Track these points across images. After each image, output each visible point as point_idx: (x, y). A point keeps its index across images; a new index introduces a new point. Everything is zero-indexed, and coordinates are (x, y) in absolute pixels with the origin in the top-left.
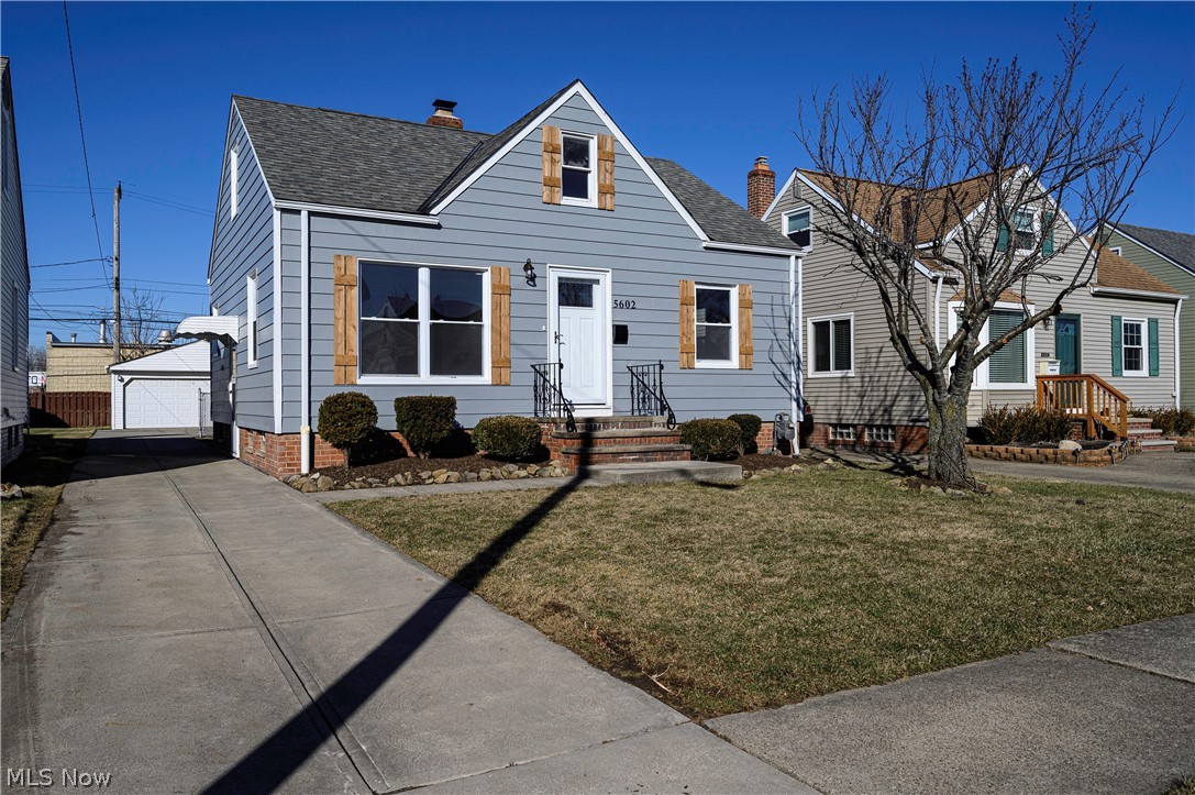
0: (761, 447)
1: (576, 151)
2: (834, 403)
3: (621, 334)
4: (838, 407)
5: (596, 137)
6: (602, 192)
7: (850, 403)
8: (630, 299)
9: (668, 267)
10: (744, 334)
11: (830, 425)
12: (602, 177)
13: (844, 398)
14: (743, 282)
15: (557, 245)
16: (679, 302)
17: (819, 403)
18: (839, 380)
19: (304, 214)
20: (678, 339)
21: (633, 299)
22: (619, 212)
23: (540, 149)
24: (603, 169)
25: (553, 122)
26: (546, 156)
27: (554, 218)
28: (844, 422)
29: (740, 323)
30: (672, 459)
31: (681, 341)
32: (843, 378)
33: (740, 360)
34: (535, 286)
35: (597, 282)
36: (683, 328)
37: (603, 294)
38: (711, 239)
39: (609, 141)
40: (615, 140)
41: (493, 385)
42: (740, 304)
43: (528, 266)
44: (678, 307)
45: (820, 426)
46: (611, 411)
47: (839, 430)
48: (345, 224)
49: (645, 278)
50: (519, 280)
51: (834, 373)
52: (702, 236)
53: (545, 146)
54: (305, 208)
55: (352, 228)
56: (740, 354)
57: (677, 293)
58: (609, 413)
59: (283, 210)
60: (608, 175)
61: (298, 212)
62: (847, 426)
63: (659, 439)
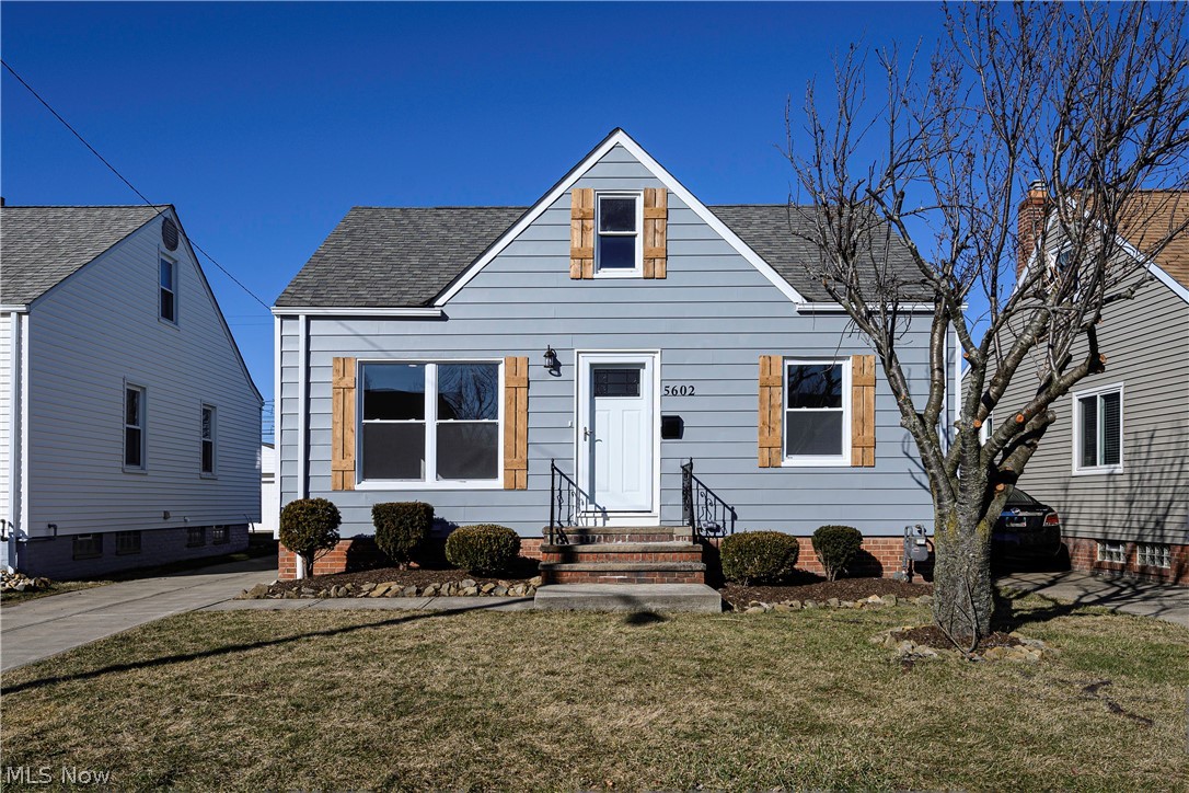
0: (889, 569)
1: (617, 213)
2: (1098, 511)
3: (672, 428)
4: (1104, 517)
5: (642, 193)
6: (649, 259)
7: (1117, 511)
8: (687, 384)
9: (744, 341)
10: (860, 421)
11: (1098, 540)
12: (650, 239)
13: (1110, 504)
14: (858, 352)
15: (587, 326)
16: (758, 383)
17: (1083, 510)
18: (1105, 479)
19: (302, 319)
20: (757, 430)
21: (692, 383)
22: (672, 280)
23: (566, 217)
24: (651, 230)
25: (583, 184)
26: (577, 224)
27: (584, 295)
28: (1110, 537)
29: (855, 406)
30: (676, 581)
31: (761, 433)
32: (1110, 475)
33: (854, 455)
34: (559, 375)
35: (643, 365)
36: (763, 417)
37: (650, 381)
38: (809, 300)
39: (659, 195)
40: (667, 193)
41: (505, 490)
42: (853, 381)
43: (551, 354)
44: (757, 390)
45: (1085, 542)
46: (658, 519)
47: (1107, 548)
48: (342, 324)
49: (708, 357)
50: (539, 370)
51: (1101, 469)
52: (795, 297)
53: (574, 213)
54: (302, 312)
55: (349, 329)
56: (854, 446)
57: (756, 373)
58: (655, 523)
59: (283, 317)
60: (658, 237)
61: (296, 317)
62: (1115, 543)
63: (672, 555)
